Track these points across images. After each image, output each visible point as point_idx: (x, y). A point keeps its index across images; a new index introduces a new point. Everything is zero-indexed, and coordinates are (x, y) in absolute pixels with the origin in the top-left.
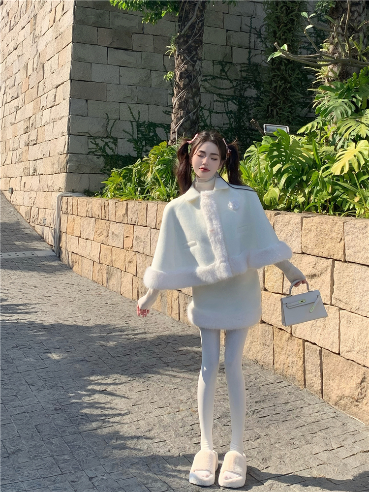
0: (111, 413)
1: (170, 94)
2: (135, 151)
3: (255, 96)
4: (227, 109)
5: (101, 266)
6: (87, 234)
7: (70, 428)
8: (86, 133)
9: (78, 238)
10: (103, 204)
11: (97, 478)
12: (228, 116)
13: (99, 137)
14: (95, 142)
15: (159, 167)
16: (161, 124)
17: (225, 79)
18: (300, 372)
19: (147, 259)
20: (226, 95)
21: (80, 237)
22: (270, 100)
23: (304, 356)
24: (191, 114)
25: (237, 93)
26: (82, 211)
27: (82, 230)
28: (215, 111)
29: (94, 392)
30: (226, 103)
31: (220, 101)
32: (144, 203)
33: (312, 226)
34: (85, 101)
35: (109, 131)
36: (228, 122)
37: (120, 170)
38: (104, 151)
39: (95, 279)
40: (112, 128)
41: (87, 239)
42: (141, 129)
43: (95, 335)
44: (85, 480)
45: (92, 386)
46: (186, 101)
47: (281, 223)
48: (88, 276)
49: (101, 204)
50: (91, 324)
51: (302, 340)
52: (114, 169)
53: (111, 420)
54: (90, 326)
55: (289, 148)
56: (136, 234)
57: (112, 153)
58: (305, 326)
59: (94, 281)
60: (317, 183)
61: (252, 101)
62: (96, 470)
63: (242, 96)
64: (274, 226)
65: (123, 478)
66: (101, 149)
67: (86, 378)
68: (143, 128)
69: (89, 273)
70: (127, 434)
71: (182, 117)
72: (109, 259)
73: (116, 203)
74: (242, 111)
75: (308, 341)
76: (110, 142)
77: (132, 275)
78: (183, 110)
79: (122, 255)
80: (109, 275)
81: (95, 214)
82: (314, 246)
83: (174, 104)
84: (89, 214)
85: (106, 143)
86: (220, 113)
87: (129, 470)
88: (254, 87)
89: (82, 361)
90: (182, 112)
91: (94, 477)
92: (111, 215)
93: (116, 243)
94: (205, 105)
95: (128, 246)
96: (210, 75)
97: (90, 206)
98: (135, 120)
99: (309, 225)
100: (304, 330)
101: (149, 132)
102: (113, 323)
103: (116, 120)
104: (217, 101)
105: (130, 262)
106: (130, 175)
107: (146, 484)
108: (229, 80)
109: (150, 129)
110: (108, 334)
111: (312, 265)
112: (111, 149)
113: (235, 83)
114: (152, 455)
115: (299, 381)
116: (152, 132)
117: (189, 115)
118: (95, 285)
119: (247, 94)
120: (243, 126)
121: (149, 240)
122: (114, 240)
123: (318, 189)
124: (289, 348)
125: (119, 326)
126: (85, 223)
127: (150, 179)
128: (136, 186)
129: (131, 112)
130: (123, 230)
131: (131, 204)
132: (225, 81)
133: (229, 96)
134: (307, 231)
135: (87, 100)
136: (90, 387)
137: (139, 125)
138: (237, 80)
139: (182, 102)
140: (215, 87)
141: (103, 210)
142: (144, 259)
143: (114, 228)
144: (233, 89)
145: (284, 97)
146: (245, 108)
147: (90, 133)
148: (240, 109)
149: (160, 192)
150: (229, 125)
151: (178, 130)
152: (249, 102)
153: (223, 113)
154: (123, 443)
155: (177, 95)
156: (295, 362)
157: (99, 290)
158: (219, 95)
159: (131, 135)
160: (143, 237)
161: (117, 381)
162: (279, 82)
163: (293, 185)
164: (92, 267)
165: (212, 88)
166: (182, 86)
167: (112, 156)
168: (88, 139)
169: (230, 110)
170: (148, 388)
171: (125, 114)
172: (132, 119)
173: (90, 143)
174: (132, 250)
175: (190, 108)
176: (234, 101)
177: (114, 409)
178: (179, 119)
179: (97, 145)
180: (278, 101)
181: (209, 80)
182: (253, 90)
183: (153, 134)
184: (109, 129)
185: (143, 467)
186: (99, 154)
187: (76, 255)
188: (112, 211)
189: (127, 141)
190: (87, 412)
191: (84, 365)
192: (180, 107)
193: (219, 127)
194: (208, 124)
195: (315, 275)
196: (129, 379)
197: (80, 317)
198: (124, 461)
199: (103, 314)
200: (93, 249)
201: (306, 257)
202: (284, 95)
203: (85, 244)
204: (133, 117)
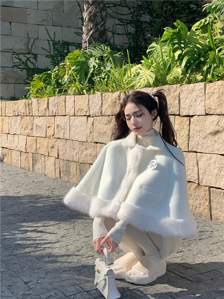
0: (42, 243)
1: (79, 18)
2: (52, 65)
3: (149, 21)
4: (126, 31)
5: (27, 155)
6: (14, 130)
7: (5, 252)
8: (11, 49)
9: (7, 134)
10: (27, 103)
11: (31, 283)
12: (127, 37)
13: (22, 54)
14: (19, 57)
15: (74, 68)
16: (73, 43)
17: (124, 6)
18: (207, 210)
19: (67, 143)
20: (125, 20)
21: (9, 134)
22: (162, 21)
23: (210, 198)
24: (99, 26)
25: (135, 18)
26: (10, 112)
27: (10, 128)
28: (117, 33)
29: (26, 231)
30: (125, 26)
31: (121, 25)
32: (63, 97)
33: (215, 89)
34: (9, 23)
35: (30, 48)
36: (128, 42)
37: (41, 75)
38: (26, 65)
39: (23, 166)
40: (32, 45)
41: (15, 134)
42: (56, 46)
43: (25, 201)
44: (21, 284)
45: (24, 228)
46: (95, 15)
47: (186, 92)
48: (16, 165)
49: (25, 104)
50: (21, 194)
51: (207, 187)
52: (36, 75)
53: (43, 246)
54: (21, 196)
55: (187, 37)
56: (56, 123)
57: (33, 67)
58: (210, 177)
59: (21, 168)
60: (214, 60)
61: (147, 25)
62: (30, 276)
63: (138, 21)
64: (179, 95)
65: (56, 281)
66: (23, 63)
67: (18, 224)
68: (58, 46)
69: (17, 162)
70: (58, 254)
71: (91, 29)
72: (34, 148)
73: (38, 100)
74: (138, 33)
75: (213, 187)
76: (31, 57)
77: (55, 158)
78: (92, 22)
79: (45, 143)
80: (35, 161)
81: (21, 113)
82: (217, 106)
83: (85, 18)
84: (15, 113)
85: (28, 58)
86: (122, 34)
87: (62, 275)
88: (148, 14)
89: (14, 215)
90: (92, 24)
91: (29, 282)
92: (35, 111)
93: (40, 134)
94: (109, 28)
95: (50, 135)
96: (112, 3)
97: (16, 106)
98: (51, 39)
99: (212, 89)
100: (209, 180)
101: (64, 49)
102: (39, 193)
103: (35, 39)
104: (118, 24)
105: (53, 147)
106: (49, 79)
107: (79, 284)
108: (128, 7)
109: (65, 47)
110: (36, 200)
111: (215, 123)
112: (32, 63)
113: (132, 10)
114: (82, 265)
115: (205, 217)
116: (66, 50)
117: (98, 27)
118: (22, 171)
119: (142, 19)
120: (140, 45)
121: (68, 127)
122: (38, 132)
123: (215, 66)
124: (196, 194)
125: (46, 195)
126: (13, 121)
127: (66, 80)
128: (55, 88)
129: (48, 33)
130: (46, 122)
131: (51, 99)
132: (124, 8)
133: (128, 20)
134: (210, 94)
135: (10, 23)
136: (22, 229)
137: (55, 44)
138: (134, 8)
139: (91, 15)
140: (117, 13)
141: (27, 108)
142: (65, 143)
143: (38, 121)
144: (131, 15)
145: (173, 19)
146: (141, 31)
147: (14, 49)
148: (137, 31)
149: (75, 87)
150: (128, 44)
151: (89, 40)
152: (144, 26)
153: (123, 34)
154: (55, 259)
155: (87, 10)
156: (202, 203)
157: (27, 174)
158: (119, 19)
159: (48, 52)
160: (63, 125)
161: (46, 225)
162: (169, 7)
163: (191, 68)
164: (20, 156)
165: (114, 13)
166: (91, 3)
167: (33, 69)
168: (13, 54)
169: (129, 32)
170: (74, 227)
171: (43, 34)
172: (49, 39)
173: (14, 58)
174: (54, 137)
175: (98, 21)
176: (132, 24)
177: (44, 240)
178: (89, 31)
179: (20, 59)
180: (168, 22)
181: (112, 7)
182: (147, 16)
183: (67, 51)
184: (30, 47)
185: (75, 272)
186: (22, 67)
187: (5, 149)
188: (35, 108)
189: (46, 56)
190: (20, 243)
191: (16, 217)
192: (90, 20)
193: (121, 46)
194: (112, 43)
195: (218, 132)
196: (57, 223)
197: (11, 191)
198: (56, 270)
199: (30, 188)
200: (20, 142)
201: (210, 118)
202: (173, 17)
203: (13, 138)
204: (50, 37)
